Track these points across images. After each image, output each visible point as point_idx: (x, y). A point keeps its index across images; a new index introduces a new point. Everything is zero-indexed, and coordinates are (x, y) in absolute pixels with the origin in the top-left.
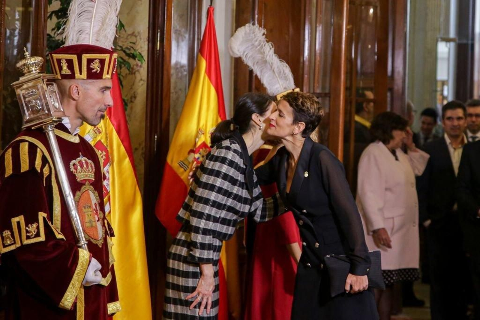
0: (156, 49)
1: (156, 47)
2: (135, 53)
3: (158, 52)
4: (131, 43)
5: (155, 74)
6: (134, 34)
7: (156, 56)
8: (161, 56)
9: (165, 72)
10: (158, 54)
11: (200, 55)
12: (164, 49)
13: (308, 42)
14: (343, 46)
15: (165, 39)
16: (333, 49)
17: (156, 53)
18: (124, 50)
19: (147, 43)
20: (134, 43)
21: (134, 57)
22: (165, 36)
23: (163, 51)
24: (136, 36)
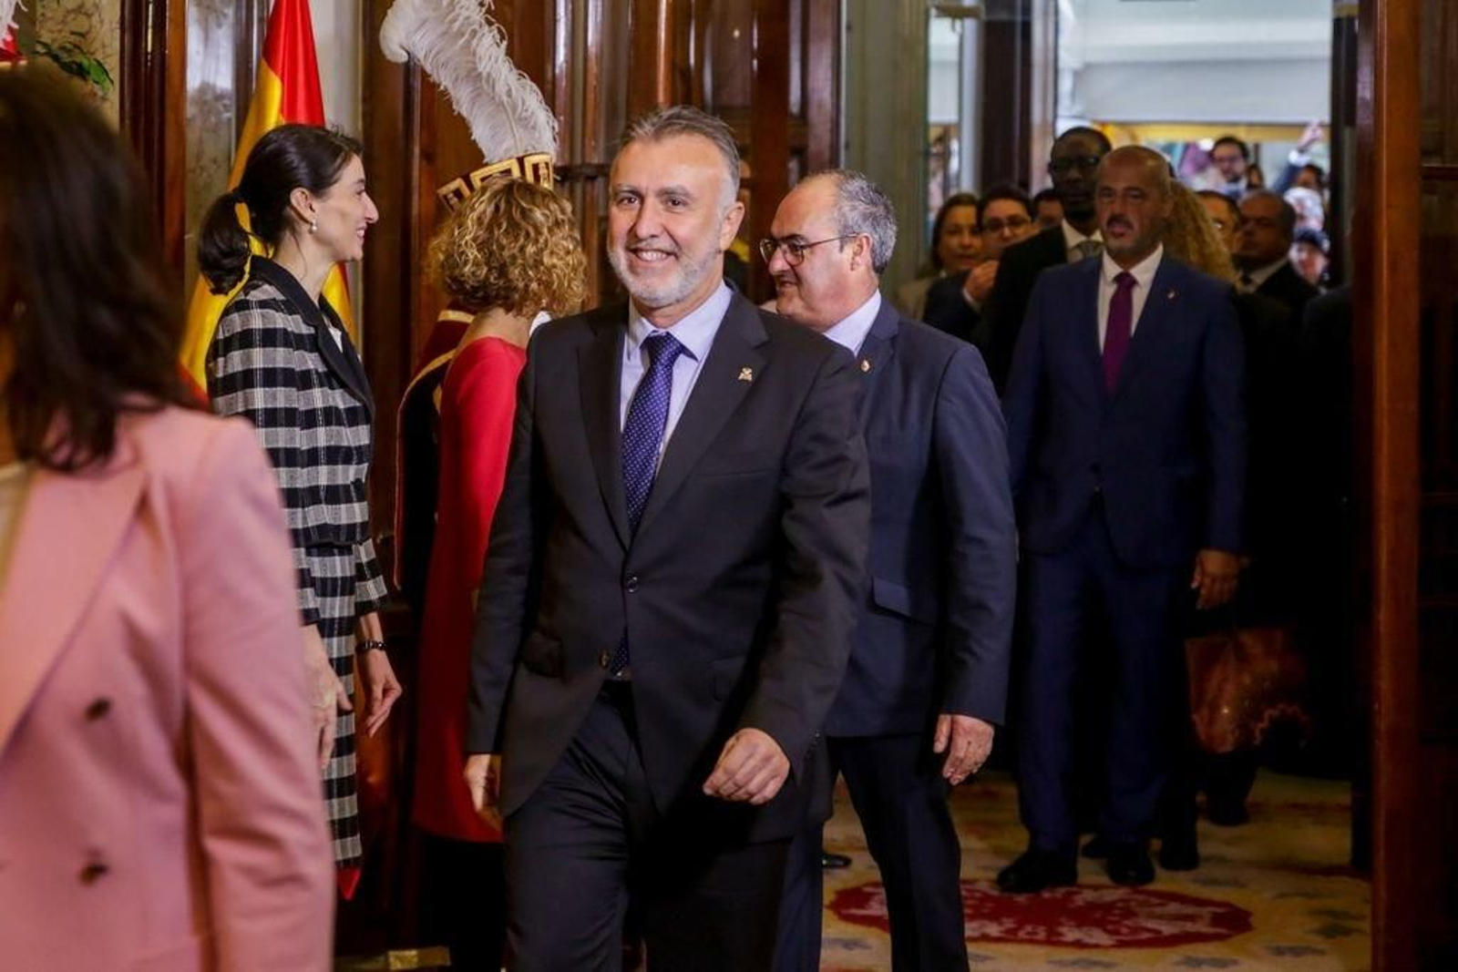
0: (143, 51)
1: (143, 45)
2: (85, 62)
3: (149, 57)
4: (73, 33)
5: (142, 119)
6: (83, 10)
7: (143, 69)
8: (157, 68)
9: (170, 115)
10: (149, 64)
11: (264, 63)
12: (165, 49)
13: (566, 24)
14: (662, 34)
15: (167, 20)
16: (635, 42)
17: (143, 59)
18: (55, 53)
19: (117, 33)
20: (82, 35)
21: (81, 72)
22: (167, 14)
23: (163, 55)
24: (89, 16)
